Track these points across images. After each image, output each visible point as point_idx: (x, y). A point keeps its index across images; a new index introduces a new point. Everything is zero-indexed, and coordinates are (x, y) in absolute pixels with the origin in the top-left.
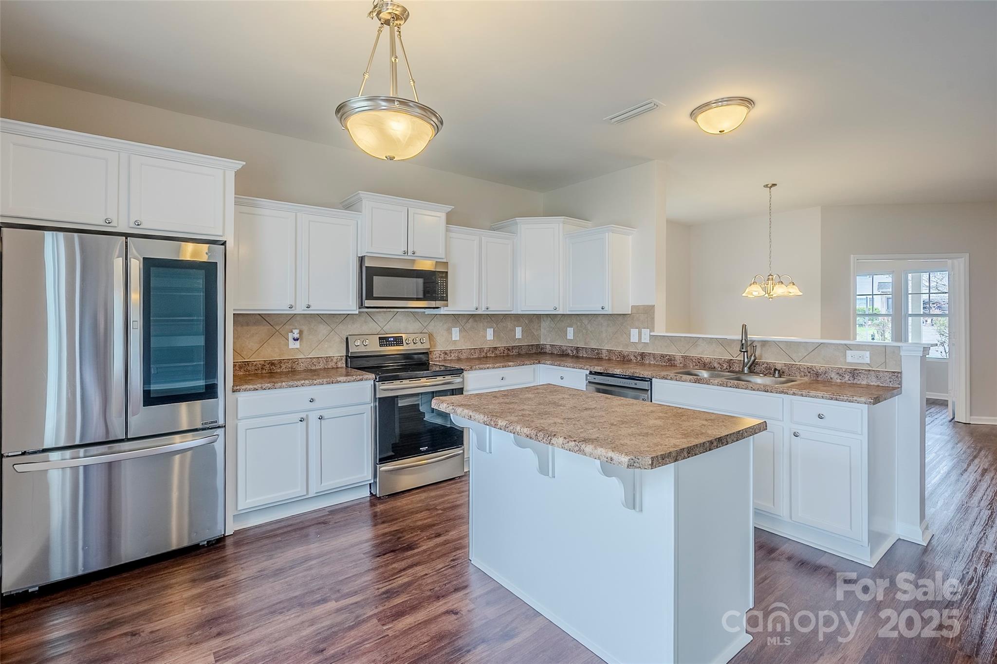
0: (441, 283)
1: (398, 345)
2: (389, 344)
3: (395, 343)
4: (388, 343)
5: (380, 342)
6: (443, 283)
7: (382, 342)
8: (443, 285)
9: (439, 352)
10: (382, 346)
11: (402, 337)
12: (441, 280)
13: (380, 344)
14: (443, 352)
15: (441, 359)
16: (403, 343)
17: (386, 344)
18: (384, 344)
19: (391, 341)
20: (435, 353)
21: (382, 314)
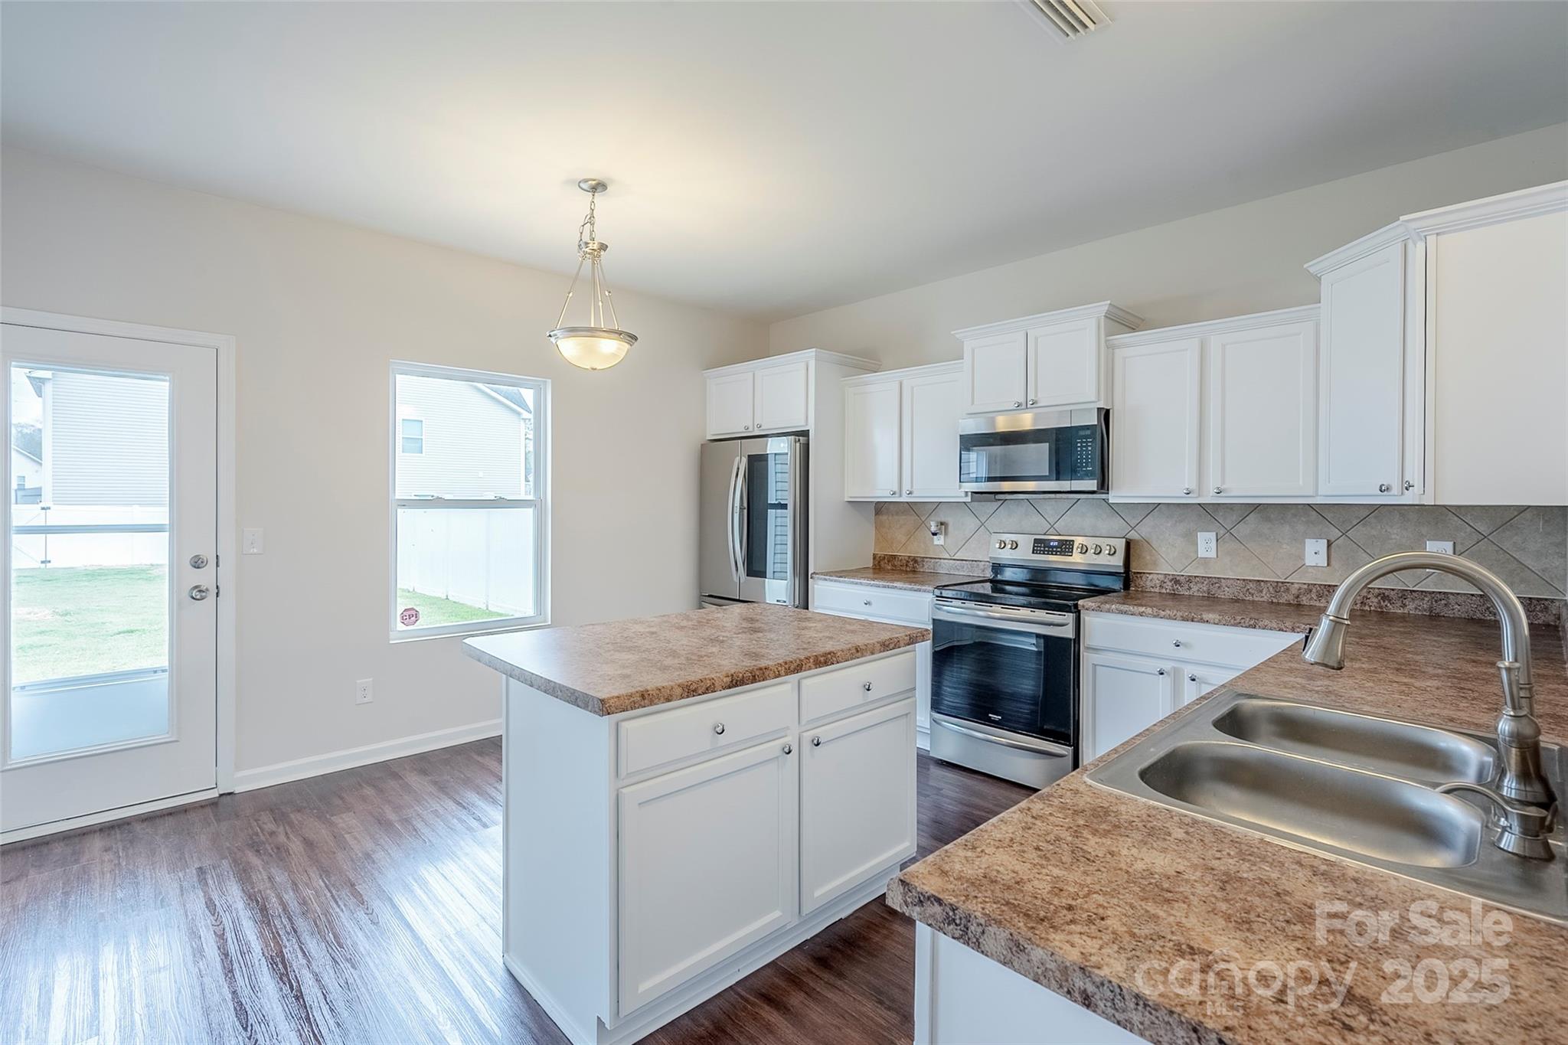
0: (1081, 447)
1: (1063, 553)
2: (1048, 551)
3: (1059, 550)
4: (1047, 549)
5: (1034, 546)
6: (1087, 446)
7: (1037, 547)
8: (1087, 450)
9: (1161, 577)
10: (1037, 553)
11: (1073, 541)
12: (1081, 443)
13: (1034, 550)
14: (1171, 577)
15: (1164, 591)
16: (1072, 552)
17: (1044, 551)
18: (1041, 550)
19: (1053, 547)
20: (1150, 577)
21: (1053, 502)
